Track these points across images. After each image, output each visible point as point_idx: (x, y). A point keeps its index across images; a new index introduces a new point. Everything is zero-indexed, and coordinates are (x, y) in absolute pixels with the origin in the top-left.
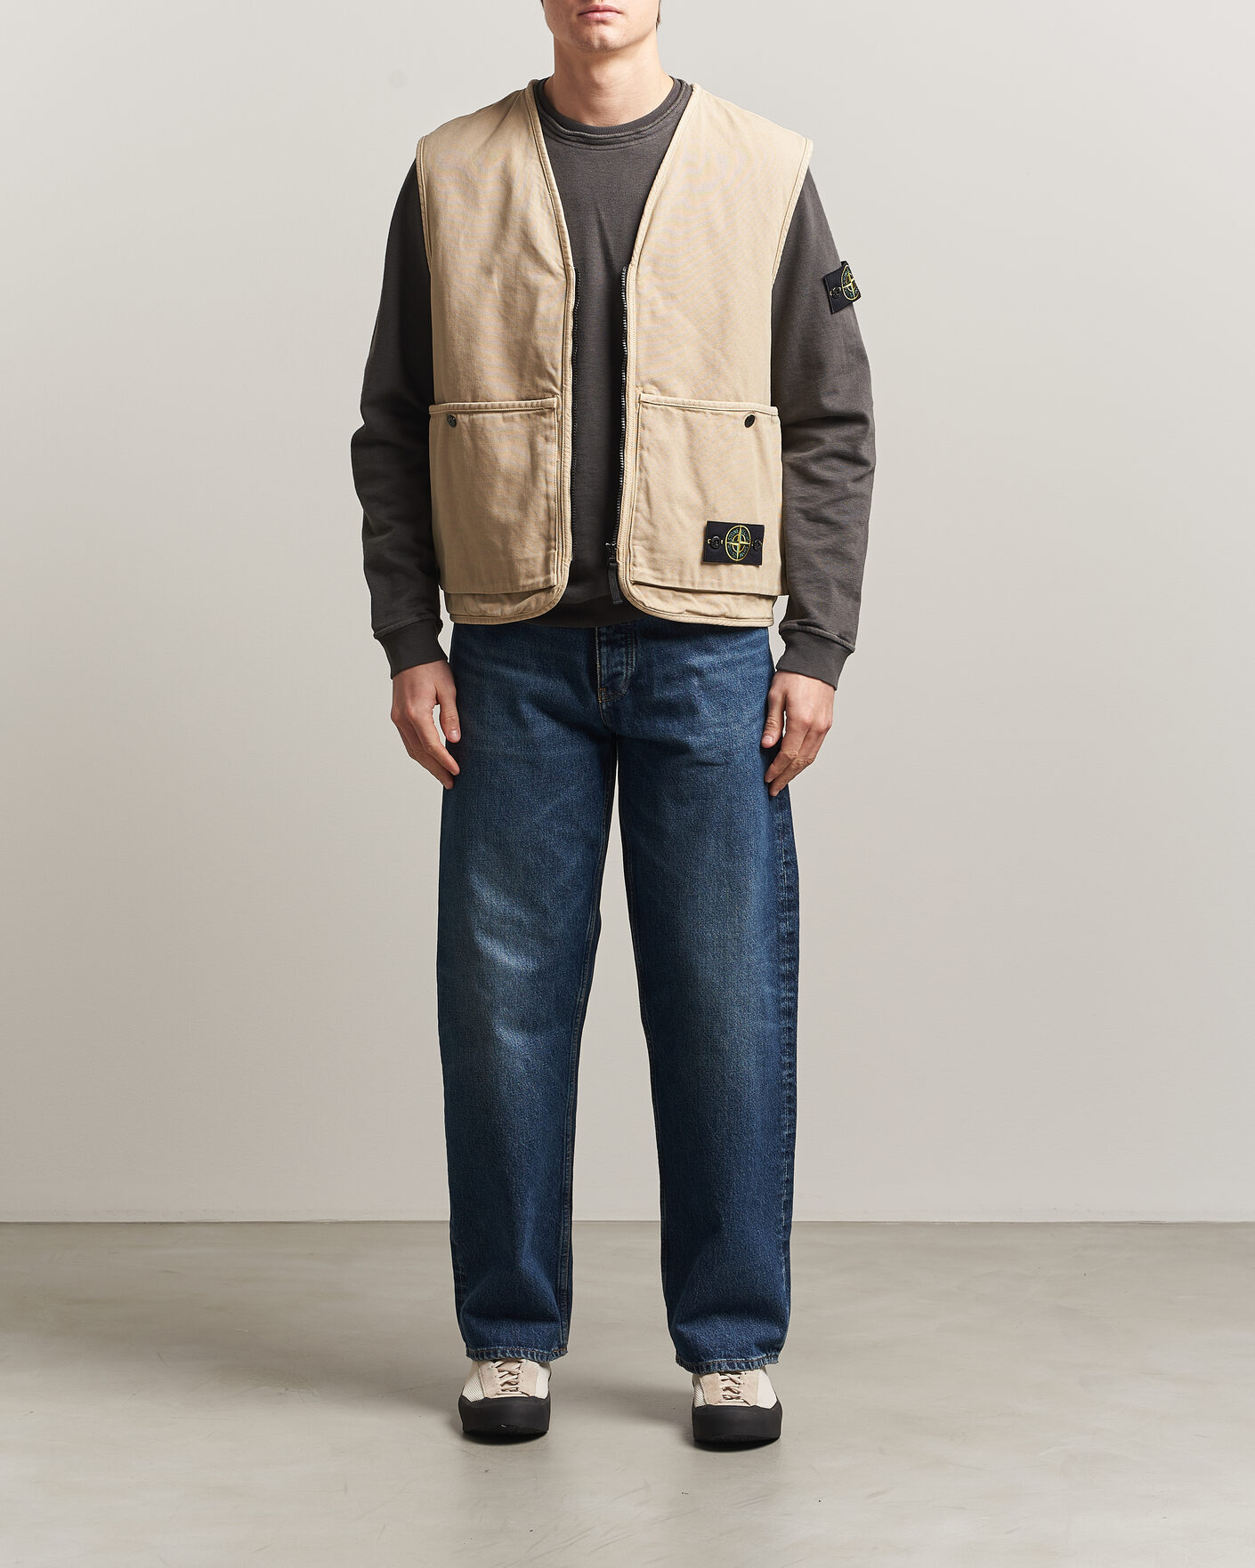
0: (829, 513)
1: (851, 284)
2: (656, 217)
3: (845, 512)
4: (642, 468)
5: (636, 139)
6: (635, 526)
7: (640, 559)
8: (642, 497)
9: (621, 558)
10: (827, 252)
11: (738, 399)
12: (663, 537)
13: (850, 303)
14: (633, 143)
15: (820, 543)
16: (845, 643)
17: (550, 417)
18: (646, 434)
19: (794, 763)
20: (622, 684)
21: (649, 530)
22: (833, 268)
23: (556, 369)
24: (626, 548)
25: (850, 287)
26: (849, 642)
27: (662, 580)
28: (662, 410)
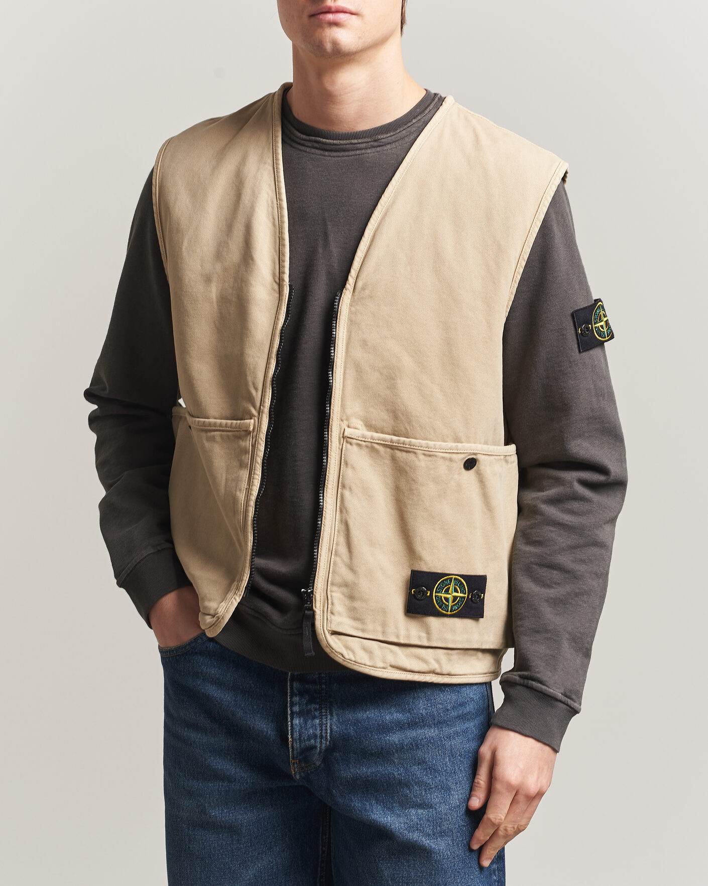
0: (564, 559)
1: (602, 323)
2: (377, 237)
3: (583, 561)
4: (343, 508)
5: (374, 147)
6: (334, 572)
7: (339, 607)
8: (342, 540)
9: (318, 605)
10: (577, 287)
11: (457, 440)
12: (364, 585)
13: (601, 344)
14: (369, 151)
15: (552, 592)
16: (570, 702)
17: (246, 441)
18: (349, 473)
19: (502, 828)
20: (316, 757)
21: (349, 576)
22: (582, 304)
23: (256, 389)
24: (323, 594)
25: (602, 326)
26: (575, 702)
27: (363, 631)
28: (367, 446)
